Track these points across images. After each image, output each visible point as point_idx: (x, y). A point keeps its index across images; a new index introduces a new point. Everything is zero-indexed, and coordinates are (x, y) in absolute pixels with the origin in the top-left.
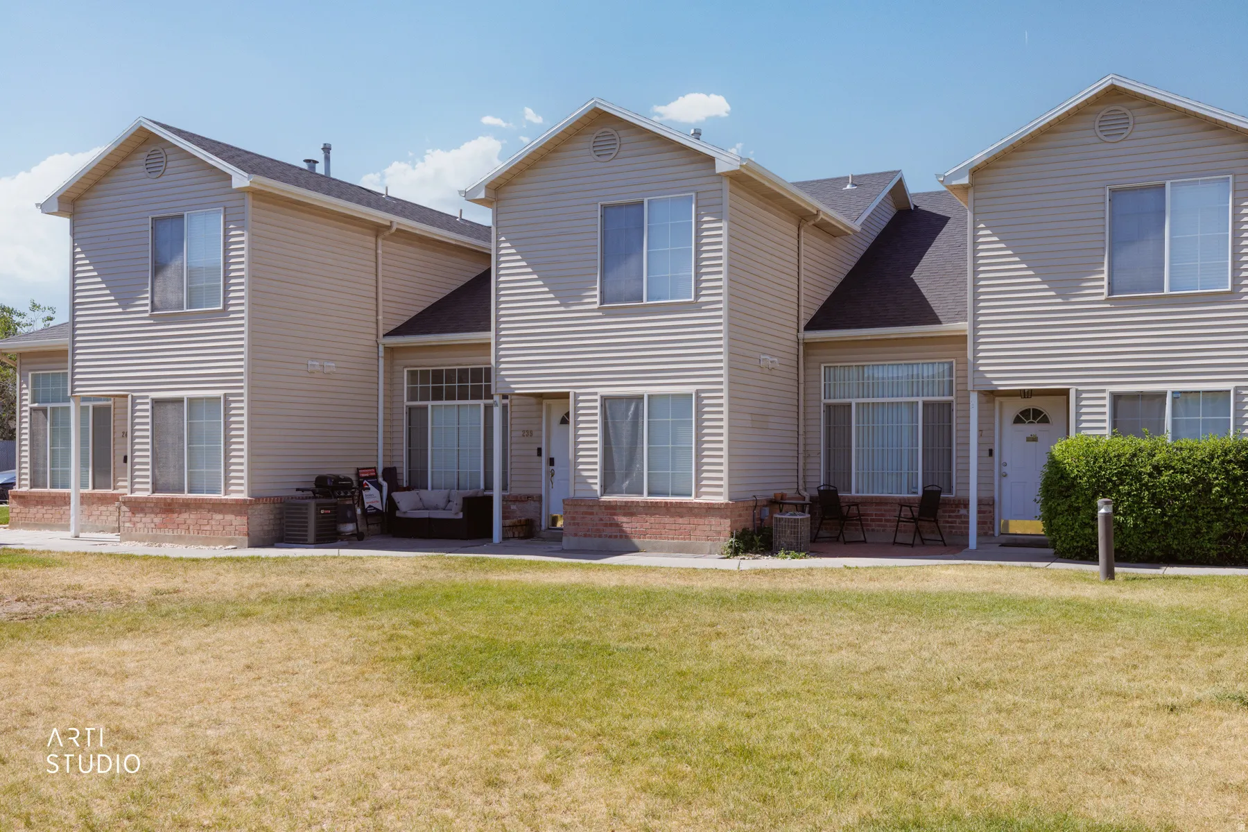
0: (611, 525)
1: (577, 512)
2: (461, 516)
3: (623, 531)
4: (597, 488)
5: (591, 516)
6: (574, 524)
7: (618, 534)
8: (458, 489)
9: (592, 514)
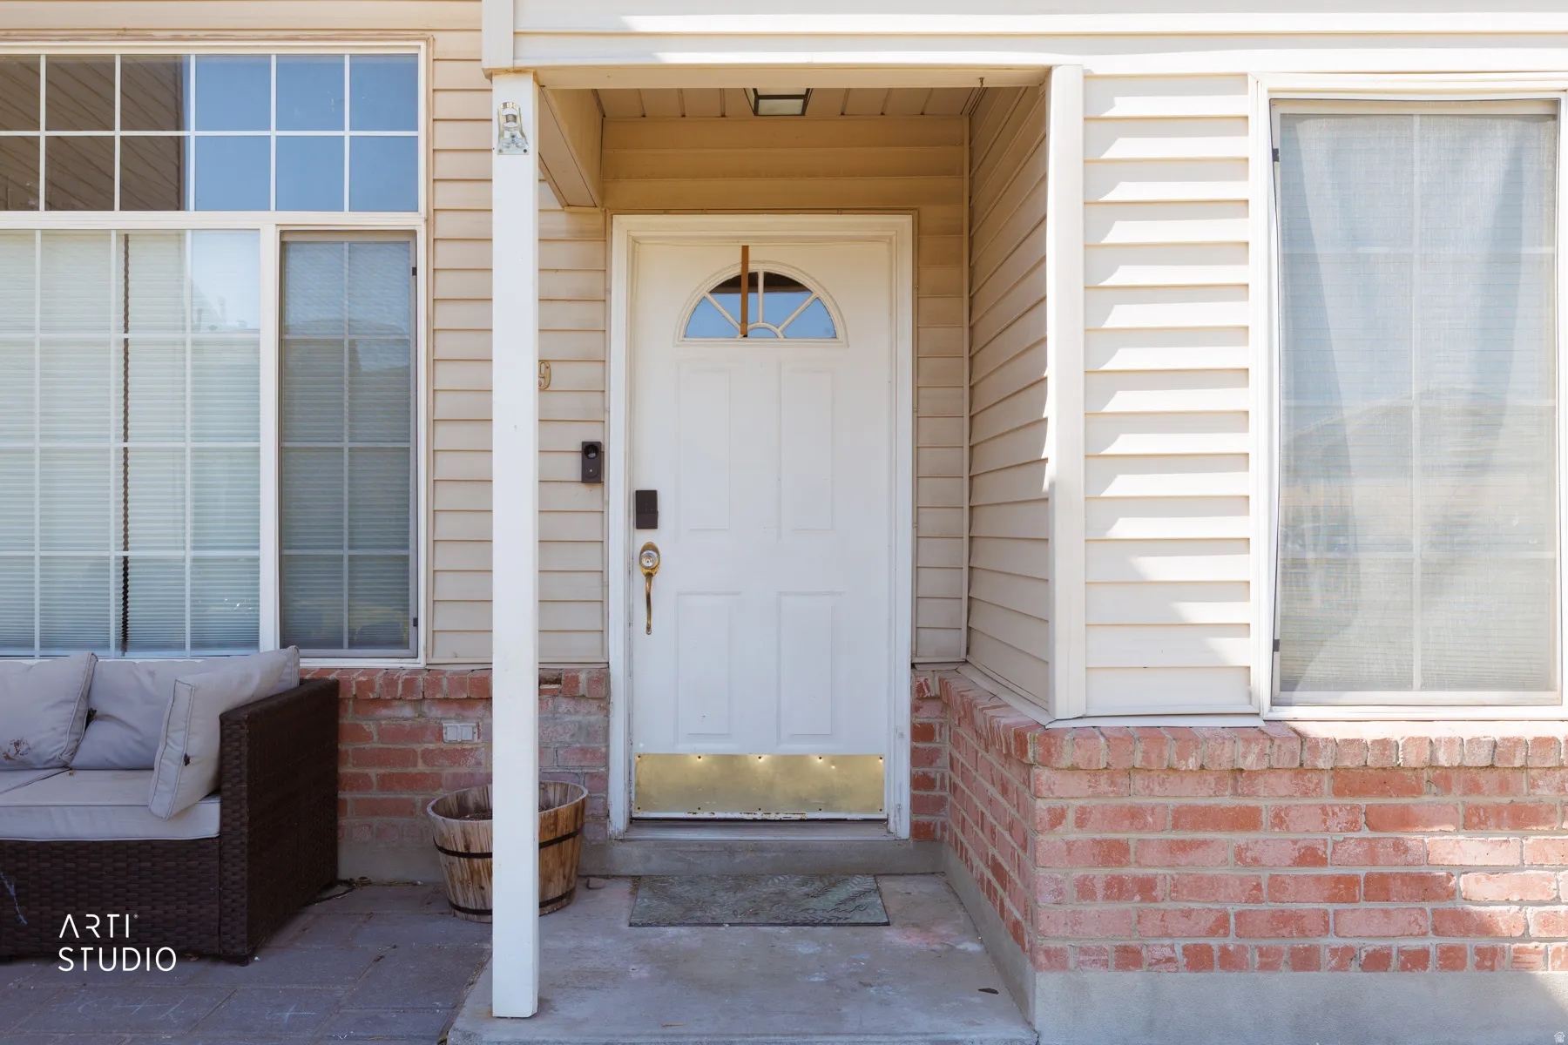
0: (1379, 887)
1: (1135, 815)
2: (207, 821)
3: (1464, 922)
4: (1255, 655)
5: (1241, 838)
6: (1116, 889)
7: (1432, 942)
8: (125, 643)
9: (1246, 819)
